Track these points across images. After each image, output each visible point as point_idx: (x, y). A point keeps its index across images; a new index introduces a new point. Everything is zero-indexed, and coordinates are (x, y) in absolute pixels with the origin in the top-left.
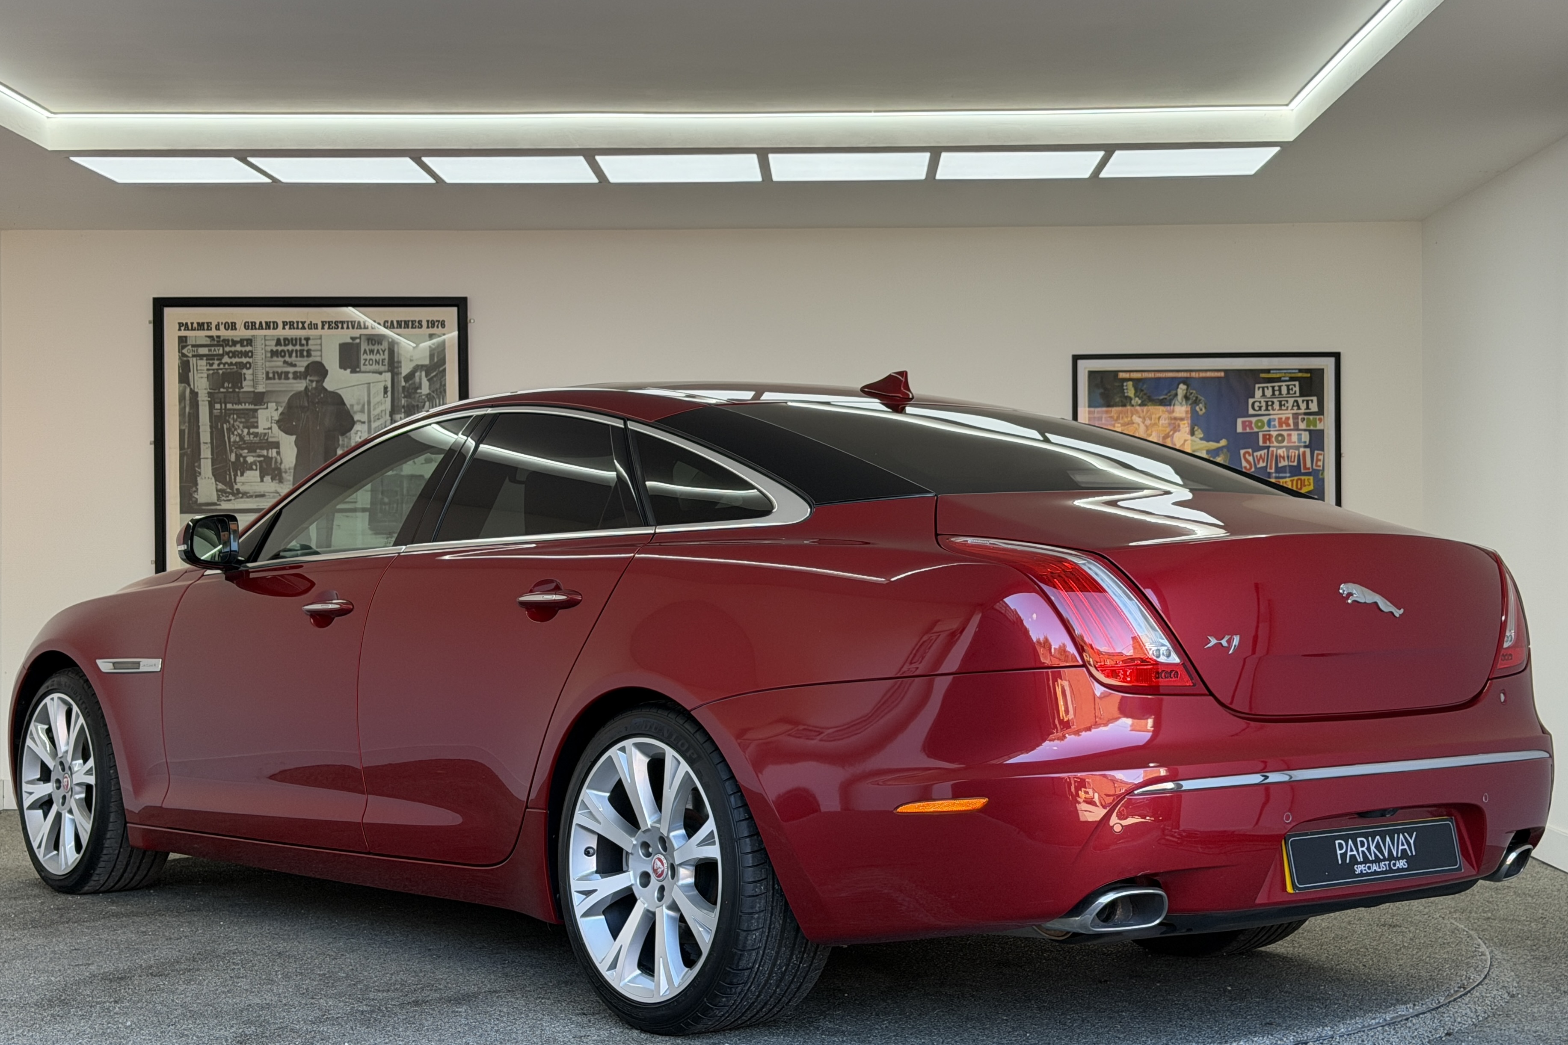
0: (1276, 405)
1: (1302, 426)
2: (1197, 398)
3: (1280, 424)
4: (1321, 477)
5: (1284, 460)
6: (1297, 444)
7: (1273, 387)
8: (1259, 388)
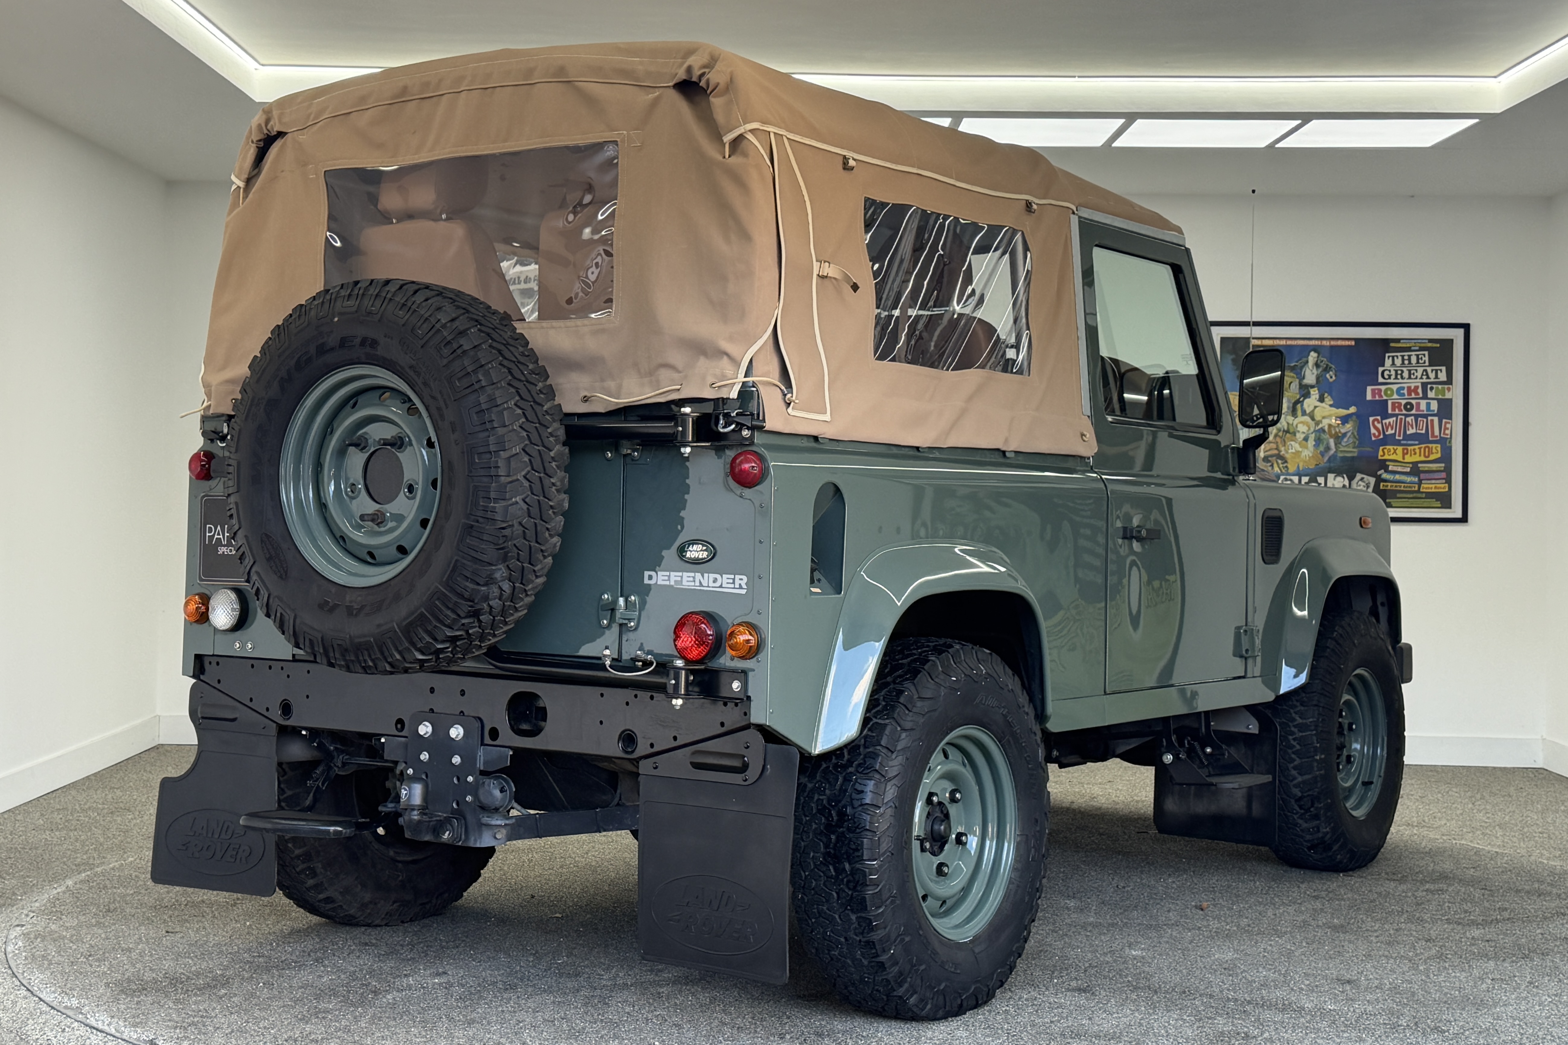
0: (1406, 374)
1: (1431, 394)
2: (1327, 365)
3: (1409, 394)
4: (1448, 444)
5: (1413, 428)
6: (1425, 412)
7: (1403, 356)
8: (1389, 357)
